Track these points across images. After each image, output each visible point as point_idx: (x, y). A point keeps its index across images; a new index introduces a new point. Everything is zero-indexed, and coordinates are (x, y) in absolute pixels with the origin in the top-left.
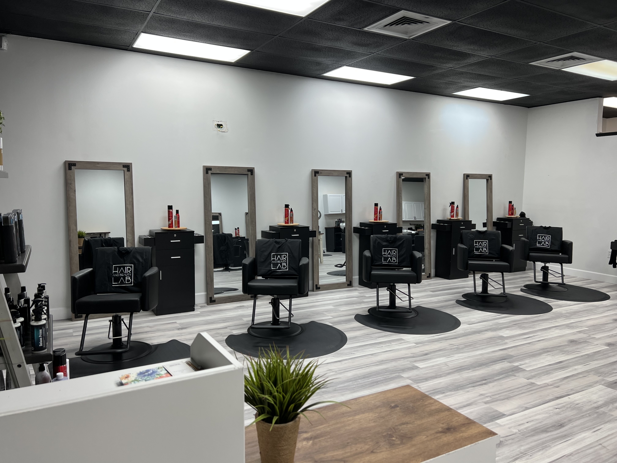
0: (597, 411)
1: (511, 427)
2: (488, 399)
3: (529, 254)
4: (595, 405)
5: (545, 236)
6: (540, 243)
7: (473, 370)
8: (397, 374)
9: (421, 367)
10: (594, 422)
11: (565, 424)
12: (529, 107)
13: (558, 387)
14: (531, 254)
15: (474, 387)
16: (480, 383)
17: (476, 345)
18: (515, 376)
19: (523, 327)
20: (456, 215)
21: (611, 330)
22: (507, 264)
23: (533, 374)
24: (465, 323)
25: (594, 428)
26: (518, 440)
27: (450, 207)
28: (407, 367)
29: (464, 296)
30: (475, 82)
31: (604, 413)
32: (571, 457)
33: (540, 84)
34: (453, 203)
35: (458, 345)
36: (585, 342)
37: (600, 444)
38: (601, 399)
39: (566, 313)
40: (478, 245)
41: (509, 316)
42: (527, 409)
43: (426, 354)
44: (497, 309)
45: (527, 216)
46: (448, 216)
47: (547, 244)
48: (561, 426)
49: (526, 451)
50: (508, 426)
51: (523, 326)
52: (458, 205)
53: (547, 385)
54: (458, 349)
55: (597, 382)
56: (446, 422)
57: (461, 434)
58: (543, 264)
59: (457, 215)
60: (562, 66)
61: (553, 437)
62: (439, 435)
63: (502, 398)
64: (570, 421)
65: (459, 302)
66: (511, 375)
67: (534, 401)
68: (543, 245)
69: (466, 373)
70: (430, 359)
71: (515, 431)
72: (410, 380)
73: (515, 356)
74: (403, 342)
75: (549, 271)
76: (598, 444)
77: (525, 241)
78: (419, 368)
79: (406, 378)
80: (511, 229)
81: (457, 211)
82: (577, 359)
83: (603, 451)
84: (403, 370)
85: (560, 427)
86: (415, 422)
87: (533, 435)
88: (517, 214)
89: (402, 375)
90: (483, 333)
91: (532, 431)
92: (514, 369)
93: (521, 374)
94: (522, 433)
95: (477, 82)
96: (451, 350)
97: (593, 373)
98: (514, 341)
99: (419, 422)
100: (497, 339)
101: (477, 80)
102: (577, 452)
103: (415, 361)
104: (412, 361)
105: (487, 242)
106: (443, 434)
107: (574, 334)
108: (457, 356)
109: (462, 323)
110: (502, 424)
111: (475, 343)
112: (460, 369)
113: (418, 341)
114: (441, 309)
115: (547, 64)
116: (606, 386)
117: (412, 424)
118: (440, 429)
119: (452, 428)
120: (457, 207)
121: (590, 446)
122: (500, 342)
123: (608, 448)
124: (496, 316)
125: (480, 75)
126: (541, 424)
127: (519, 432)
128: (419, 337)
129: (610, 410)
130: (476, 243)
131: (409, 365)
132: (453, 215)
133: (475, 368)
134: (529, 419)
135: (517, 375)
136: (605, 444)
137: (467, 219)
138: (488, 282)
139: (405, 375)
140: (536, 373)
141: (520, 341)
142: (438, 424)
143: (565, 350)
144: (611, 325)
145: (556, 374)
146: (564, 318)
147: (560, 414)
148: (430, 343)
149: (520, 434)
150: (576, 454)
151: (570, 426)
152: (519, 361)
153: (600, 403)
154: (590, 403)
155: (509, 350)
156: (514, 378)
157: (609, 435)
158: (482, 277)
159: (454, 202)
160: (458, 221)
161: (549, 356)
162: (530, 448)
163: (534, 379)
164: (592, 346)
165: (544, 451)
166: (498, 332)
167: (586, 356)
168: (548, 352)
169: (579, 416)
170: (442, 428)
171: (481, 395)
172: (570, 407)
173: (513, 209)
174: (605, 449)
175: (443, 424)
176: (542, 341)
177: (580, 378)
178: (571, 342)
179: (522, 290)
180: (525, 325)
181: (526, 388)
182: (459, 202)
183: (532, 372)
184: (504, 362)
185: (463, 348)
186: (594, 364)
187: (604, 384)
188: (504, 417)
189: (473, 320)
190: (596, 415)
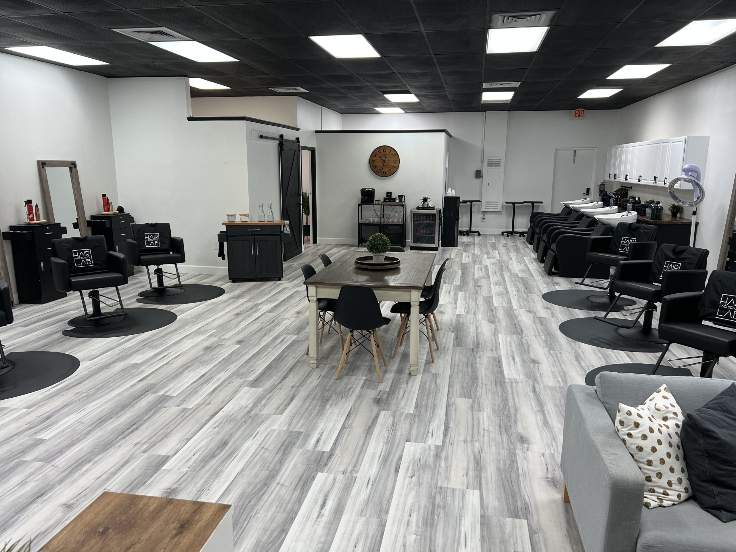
0: (250, 415)
1: (180, 467)
2: (145, 447)
3: (140, 258)
4: (246, 410)
5: (153, 235)
6: (149, 243)
7: (116, 417)
8: (17, 460)
9: (47, 438)
10: (251, 428)
11: (228, 441)
12: (107, 77)
13: (209, 404)
14: (142, 257)
15: (124, 438)
16: (130, 430)
17: (109, 384)
18: (165, 407)
19: (155, 346)
20: (36, 217)
21: (236, 327)
22: (120, 275)
23: (182, 398)
24: (84, 359)
25: (253, 434)
26: (191, 478)
27: (25, 206)
28: (27, 446)
29: (72, 322)
30: (39, 39)
31: (256, 415)
32: (243, 472)
33: (123, 54)
34: (29, 202)
35: (86, 392)
36: (218, 346)
37: (263, 448)
38: (250, 401)
39: (191, 318)
40: (79, 255)
41: (134, 336)
42: (189, 440)
43: (48, 418)
44: (119, 331)
45: (126, 211)
46: (24, 219)
47: (157, 244)
48: (225, 444)
49: (203, 486)
50: (176, 468)
51: (153, 345)
52: (37, 204)
53: (198, 405)
54: (89, 397)
55: (240, 386)
56: (175, 519)
57: (198, 525)
58: (155, 267)
59: (38, 217)
60: (149, 38)
61: (222, 459)
62: (176, 539)
63: (160, 438)
64: (231, 435)
65: (66, 333)
66: (161, 408)
67: (192, 429)
68: (152, 245)
69: (110, 424)
70: (55, 423)
71: (185, 469)
72: (37, 461)
73: (157, 384)
74: (7, 411)
75: (164, 274)
76: (261, 448)
77: (132, 243)
78: (46, 439)
79: (31, 461)
80: (110, 229)
81: (37, 213)
82: (216, 367)
83: (267, 454)
84: (23, 451)
85: (224, 446)
86: (142, 538)
87: (203, 467)
88: (114, 211)
89: (25, 459)
90: (112, 366)
91: (201, 463)
92: (161, 399)
93: (169, 403)
94: (192, 469)
95: (41, 40)
96: (80, 402)
97: (235, 376)
98: (150, 365)
99: (145, 537)
100: (131, 368)
101: (42, 38)
102: (247, 465)
103: (36, 433)
104: (31, 433)
105: (89, 251)
106: (179, 536)
107: (205, 340)
108: (90, 407)
109: (82, 361)
110: (170, 468)
111: (108, 382)
112: (101, 422)
113: (30, 403)
114: (45, 349)
115: (132, 34)
116: (250, 387)
117: (140, 543)
118: (174, 532)
119: (185, 523)
120: (37, 206)
121: (255, 455)
122: (136, 371)
123: (270, 448)
124: (119, 340)
125: (47, 32)
126: (206, 451)
127: (190, 469)
128: (28, 397)
129: (260, 410)
130: (75, 254)
131: (28, 442)
132: (32, 218)
133: (118, 413)
134: (194, 450)
135: (166, 405)
136: (266, 446)
137: (52, 222)
138: (99, 299)
139: (28, 458)
140: (184, 396)
141: (157, 363)
142: (168, 527)
143: (203, 360)
144: (235, 321)
145: (203, 390)
146: (191, 324)
147: (221, 432)
148: (47, 401)
149: (191, 471)
150: (247, 467)
151: (232, 441)
152: (163, 388)
153: (250, 406)
154: (242, 410)
155: (149, 378)
156: (166, 409)
157: (267, 436)
158: (90, 295)
159: (31, 200)
160: (41, 226)
161: (190, 372)
162: (205, 482)
163: (184, 404)
164: (225, 348)
165: (219, 478)
166: (129, 360)
167: (224, 361)
168: (188, 367)
169: (237, 427)
170: (175, 529)
171: (136, 444)
172: (227, 421)
173: (108, 204)
174: (268, 451)
175: (173, 523)
176: (178, 357)
177: (226, 386)
178: (206, 349)
179: (138, 301)
180: (156, 343)
181: (180, 417)
182: (37, 200)
183: (180, 397)
184: (148, 394)
185: (94, 394)
186: (233, 368)
187: (247, 385)
188: (169, 459)
189: (93, 353)
190: (250, 420)
